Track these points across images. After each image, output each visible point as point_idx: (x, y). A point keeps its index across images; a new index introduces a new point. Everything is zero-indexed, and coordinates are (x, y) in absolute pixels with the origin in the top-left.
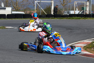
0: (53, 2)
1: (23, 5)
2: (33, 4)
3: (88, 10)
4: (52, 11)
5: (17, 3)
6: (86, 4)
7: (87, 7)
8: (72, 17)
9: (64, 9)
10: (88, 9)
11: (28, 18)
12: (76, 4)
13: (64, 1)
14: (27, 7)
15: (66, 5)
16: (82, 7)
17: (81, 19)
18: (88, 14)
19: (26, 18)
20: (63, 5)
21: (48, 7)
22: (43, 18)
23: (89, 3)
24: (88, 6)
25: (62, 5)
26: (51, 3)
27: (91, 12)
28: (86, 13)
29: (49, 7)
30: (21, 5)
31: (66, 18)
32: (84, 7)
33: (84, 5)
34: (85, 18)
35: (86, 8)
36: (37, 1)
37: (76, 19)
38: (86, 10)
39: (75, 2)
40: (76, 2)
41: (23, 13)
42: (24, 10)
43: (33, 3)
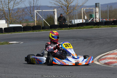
0: (55, 10)
1: (17, 16)
2: (30, 15)
3: (98, 18)
4: (56, 21)
5: (10, 14)
6: (95, 10)
7: (97, 14)
8: (83, 26)
9: (68, 18)
10: (98, 16)
11: (30, 31)
12: (83, 11)
13: (67, 8)
14: (23, 18)
15: (71, 12)
16: (89, 14)
17: (94, 28)
18: (98, 21)
19: (27, 31)
20: (67, 13)
21: (48, 16)
22: (48, 30)
23: (98, 9)
24: (98, 12)
25: (65, 14)
26: (54, 12)
27: (101, 20)
28: (96, 20)
29: (50, 17)
30: (15, 16)
31: (76, 28)
32: (93, 13)
33: (93, 12)
34: (99, 27)
35: (95, 16)
36: (37, 11)
37: (88, 28)
38: (96, 18)
39: (82, 8)
40: (84, 9)
41: (21, 25)
42: (19, 22)
43: (31, 13)
